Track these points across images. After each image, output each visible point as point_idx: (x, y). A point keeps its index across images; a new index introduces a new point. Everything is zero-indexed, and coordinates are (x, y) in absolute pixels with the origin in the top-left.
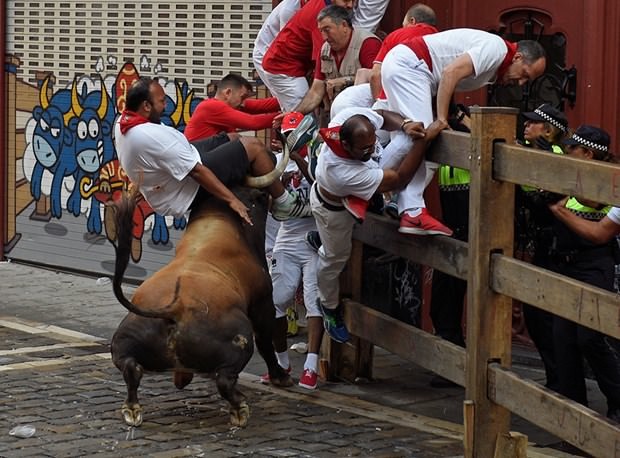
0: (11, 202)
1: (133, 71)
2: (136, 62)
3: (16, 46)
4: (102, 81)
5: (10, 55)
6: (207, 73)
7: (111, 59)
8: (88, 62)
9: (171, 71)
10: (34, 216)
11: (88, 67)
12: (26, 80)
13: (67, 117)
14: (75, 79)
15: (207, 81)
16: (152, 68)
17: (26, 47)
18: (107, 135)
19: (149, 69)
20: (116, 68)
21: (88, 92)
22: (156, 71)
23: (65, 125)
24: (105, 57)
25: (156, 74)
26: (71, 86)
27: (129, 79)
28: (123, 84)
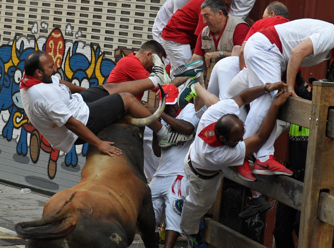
1: (60, 35)
2: (63, 28)
4: (36, 41)
6: (116, 40)
7: (43, 25)
8: (26, 25)
9: (89, 37)
11: (25, 29)
13: (7, 66)
14: (15, 37)
15: (115, 47)
16: (74, 33)
19: (72, 35)
20: (47, 32)
21: (25, 48)
22: (77, 36)
23: (5, 72)
24: (39, 23)
25: (77, 38)
26: (12, 42)
27: (56, 41)
28: (51, 44)
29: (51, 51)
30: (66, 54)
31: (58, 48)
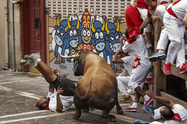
0: (48, 58)
1: (88, 13)
2: (89, 10)
3: (48, 5)
4: (78, 17)
5: (47, 8)
6: (113, 13)
7: (80, 9)
8: (72, 10)
9: (101, 13)
10: (56, 62)
11: (73, 12)
12: (52, 16)
13: (66, 29)
14: (68, 16)
15: (113, 16)
16: (94, 12)
17: (52, 5)
18: (79, 35)
19: (93, 13)
20: (82, 12)
21: (73, 20)
22: (96, 13)
23: (65, 32)
24: (78, 8)
25: (96, 14)
26: (67, 18)
27: (87, 16)
28: (85, 18)
29: (85, 21)
30: (91, 22)
31: (88, 19)
